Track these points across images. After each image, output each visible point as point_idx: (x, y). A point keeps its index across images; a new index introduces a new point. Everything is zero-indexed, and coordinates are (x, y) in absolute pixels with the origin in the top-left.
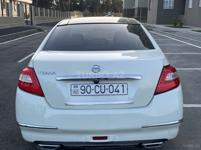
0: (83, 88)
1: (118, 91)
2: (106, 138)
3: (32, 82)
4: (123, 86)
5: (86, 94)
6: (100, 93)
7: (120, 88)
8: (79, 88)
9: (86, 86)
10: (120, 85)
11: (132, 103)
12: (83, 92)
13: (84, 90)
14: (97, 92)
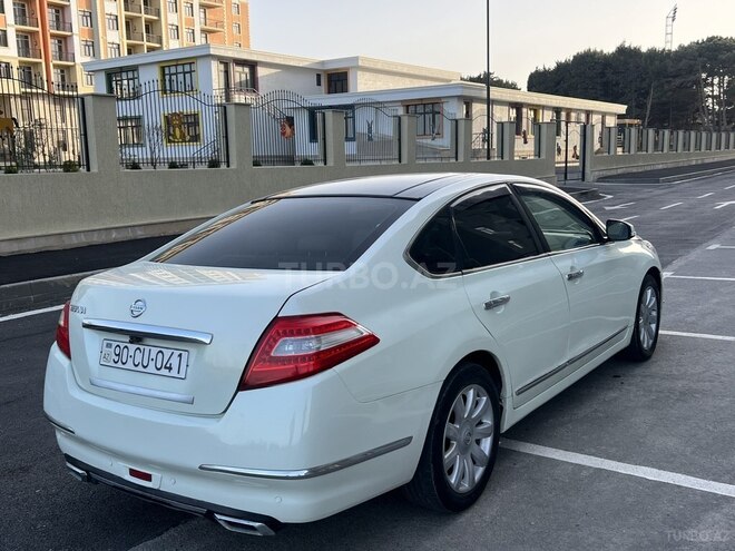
0: (118, 351)
1: (170, 369)
2: (148, 477)
4: (180, 355)
5: (120, 364)
6: (140, 368)
7: (174, 361)
8: (112, 350)
9: (122, 345)
10: (176, 353)
11: (190, 403)
12: (116, 359)
13: (119, 355)
14: (136, 363)
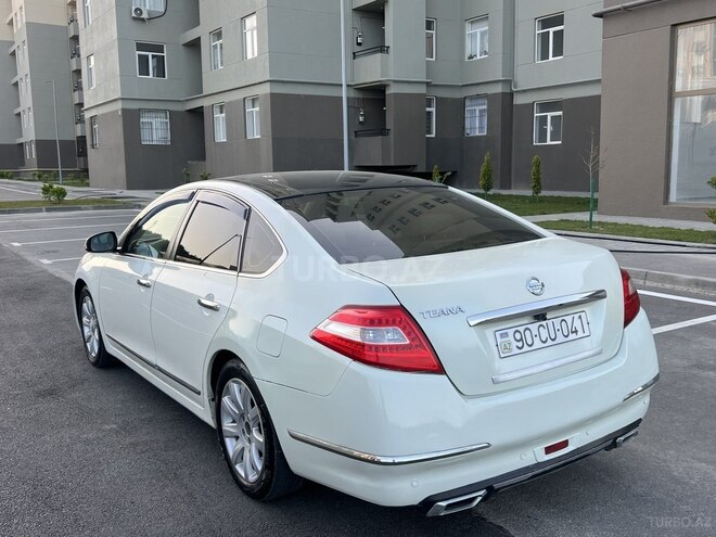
0: (518, 337)
1: (576, 332)
2: (565, 444)
3: (408, 342)
4: (580, 317)
5: (526, 348)
6: (550, 342)
7: (577, 324)
8: (511, 338)
9: (521, 329)
10: (577, 316)
11: (599, 353)
12: (520, 344)
13: (521, 339)
14: (544, 340)
